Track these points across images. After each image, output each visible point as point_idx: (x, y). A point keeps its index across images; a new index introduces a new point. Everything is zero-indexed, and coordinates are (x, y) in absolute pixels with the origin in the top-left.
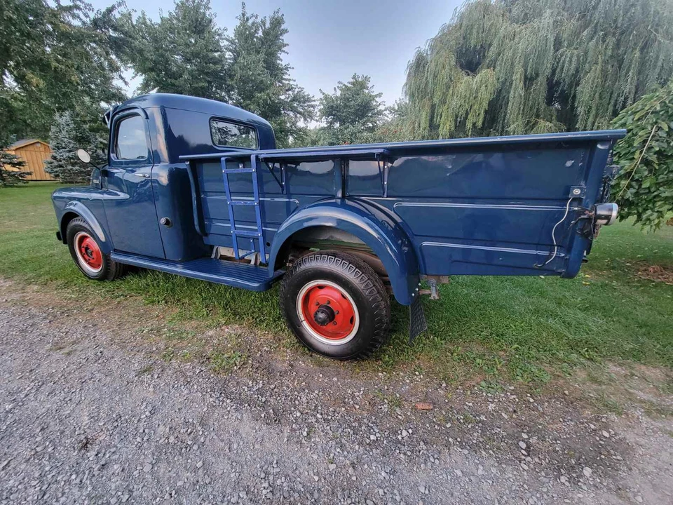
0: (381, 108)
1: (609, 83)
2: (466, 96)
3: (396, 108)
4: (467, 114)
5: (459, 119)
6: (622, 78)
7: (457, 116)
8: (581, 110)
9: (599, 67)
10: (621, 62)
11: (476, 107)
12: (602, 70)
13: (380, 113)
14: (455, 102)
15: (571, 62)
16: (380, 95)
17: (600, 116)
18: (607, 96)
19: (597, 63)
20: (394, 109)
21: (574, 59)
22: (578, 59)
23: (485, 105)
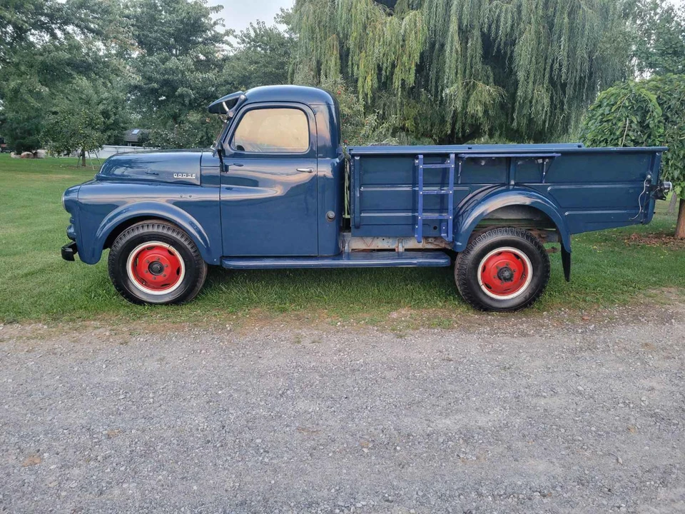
0: (219, 29)
1: (543, 46)
2: (390, 43)
3: (253, 35)
4: (394, 66)
5: (383, 72)
6: (555, 43)
7: (380, 69)
8: (521, 75)
9: (533, 27)
10: (551, 25)
11: (405, 58)
12: (536, 32)
13: (217, 38)
14: (377, 50)
15: (506, 18)
16: (217, 9)
17: (537, 83)
18: (541, 60)
19: (530, 23)
20: (248, 36)
21: (509, 16)
22: (513, 17)
23: (417, 58)
